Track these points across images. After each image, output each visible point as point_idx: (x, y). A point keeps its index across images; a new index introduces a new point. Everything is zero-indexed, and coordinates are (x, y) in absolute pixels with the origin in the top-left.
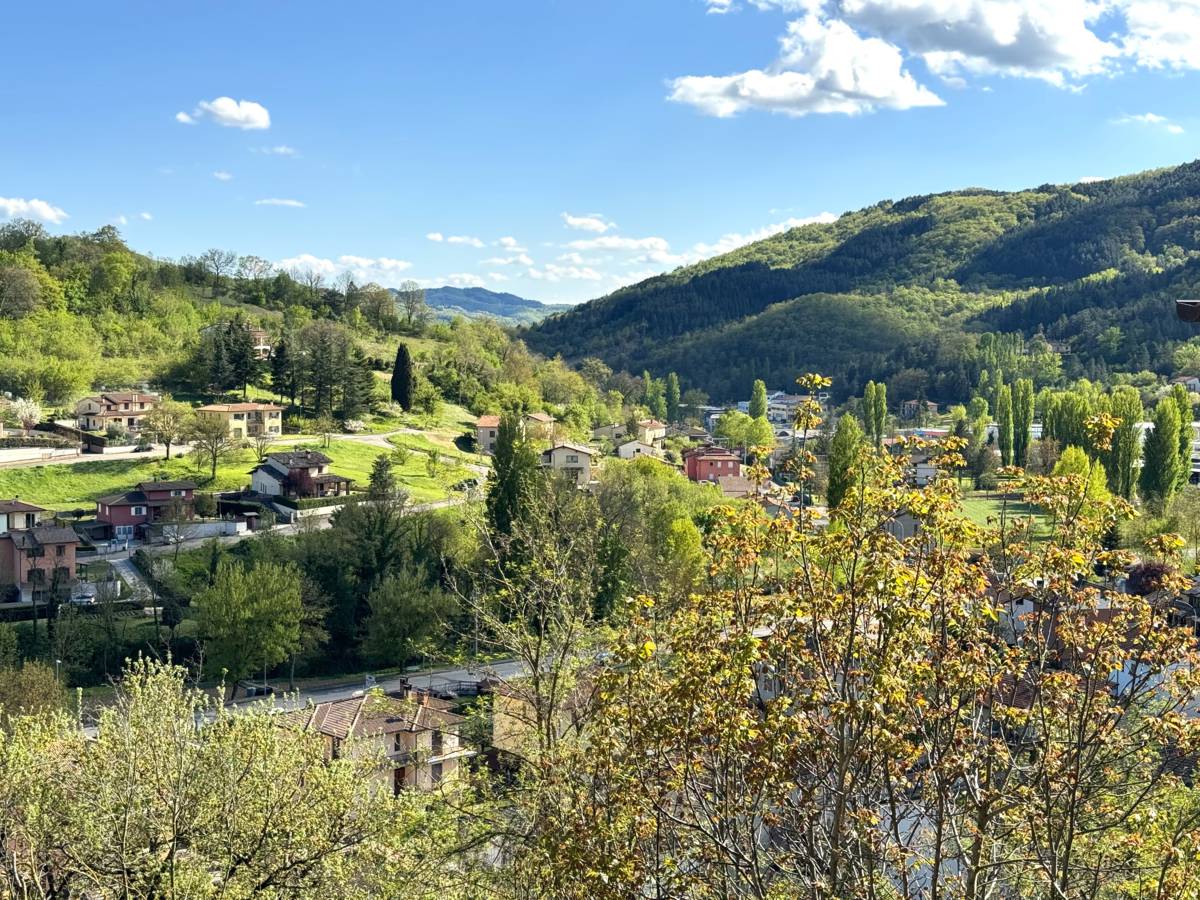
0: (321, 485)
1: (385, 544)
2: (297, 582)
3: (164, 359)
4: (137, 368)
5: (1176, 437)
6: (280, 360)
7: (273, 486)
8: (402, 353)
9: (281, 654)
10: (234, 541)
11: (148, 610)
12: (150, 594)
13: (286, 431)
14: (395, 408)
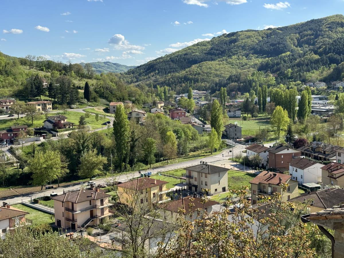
0: (65, 125)
1: (84, 143)
2: (59, 156)
3: (16, 88)
4: (8, 91)
5: (307, 101)
6: (50, 88)
7: (50, 126)
8: (87, 84)
9: (55, 177)
10: (39, 143)
11: (15, 164)
12: (15, 160)
13: (53, 109)
14: (85, 101)
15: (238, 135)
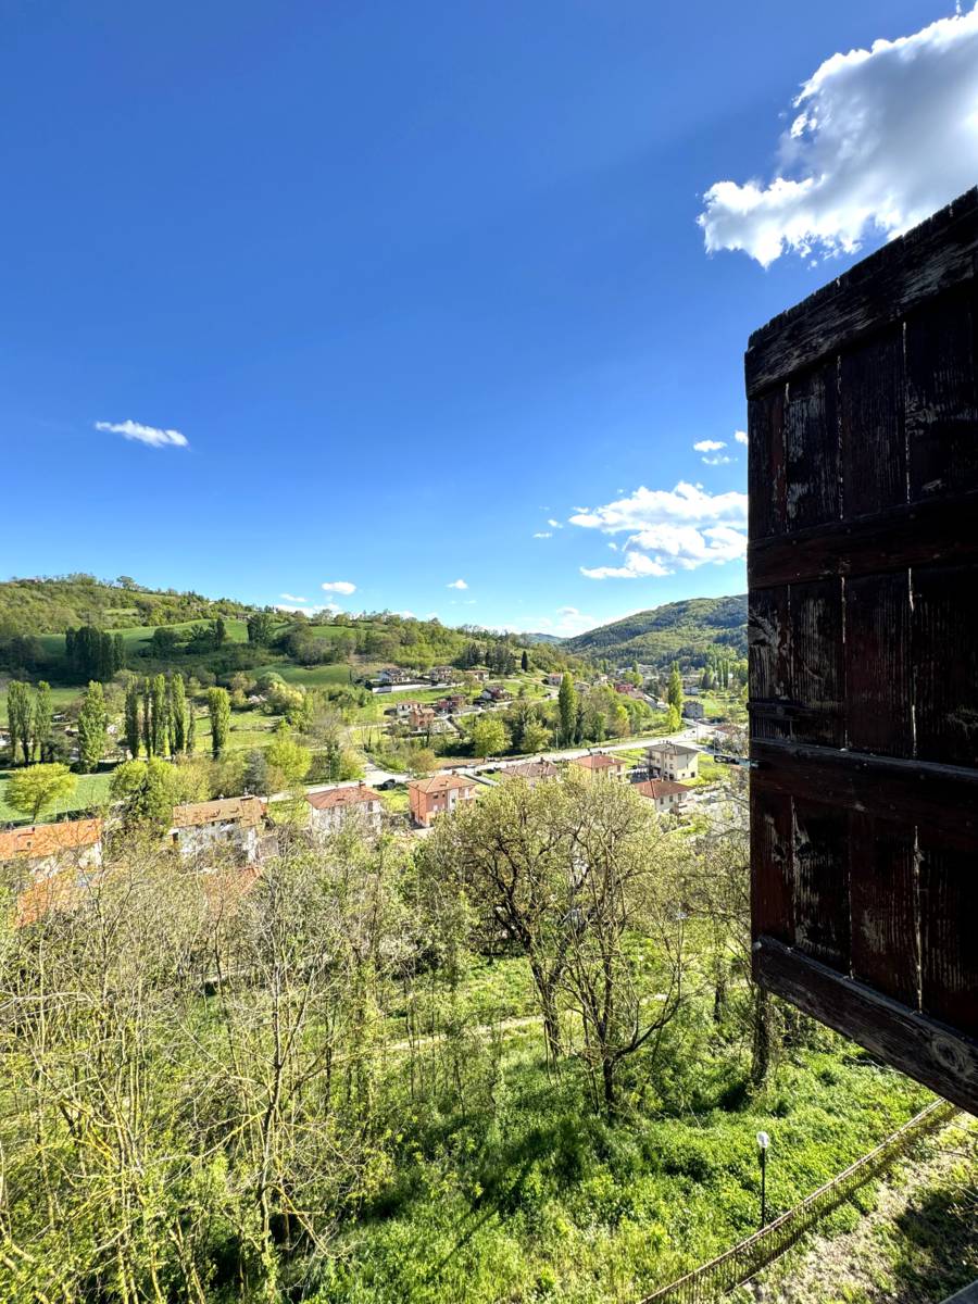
0: (503, 696)
1: (527, 714)
2: (502, 726)
3: (453, 657)
4: (445, 660)
6: (487, 657)
7: (489, 696)
8: (525, 655)
9: (499, 749)
10: (477, 713)
11: (455, 734)
12: (455, 730)
13: (491, 678)
14: (523, 671)
15: (700, 714)
